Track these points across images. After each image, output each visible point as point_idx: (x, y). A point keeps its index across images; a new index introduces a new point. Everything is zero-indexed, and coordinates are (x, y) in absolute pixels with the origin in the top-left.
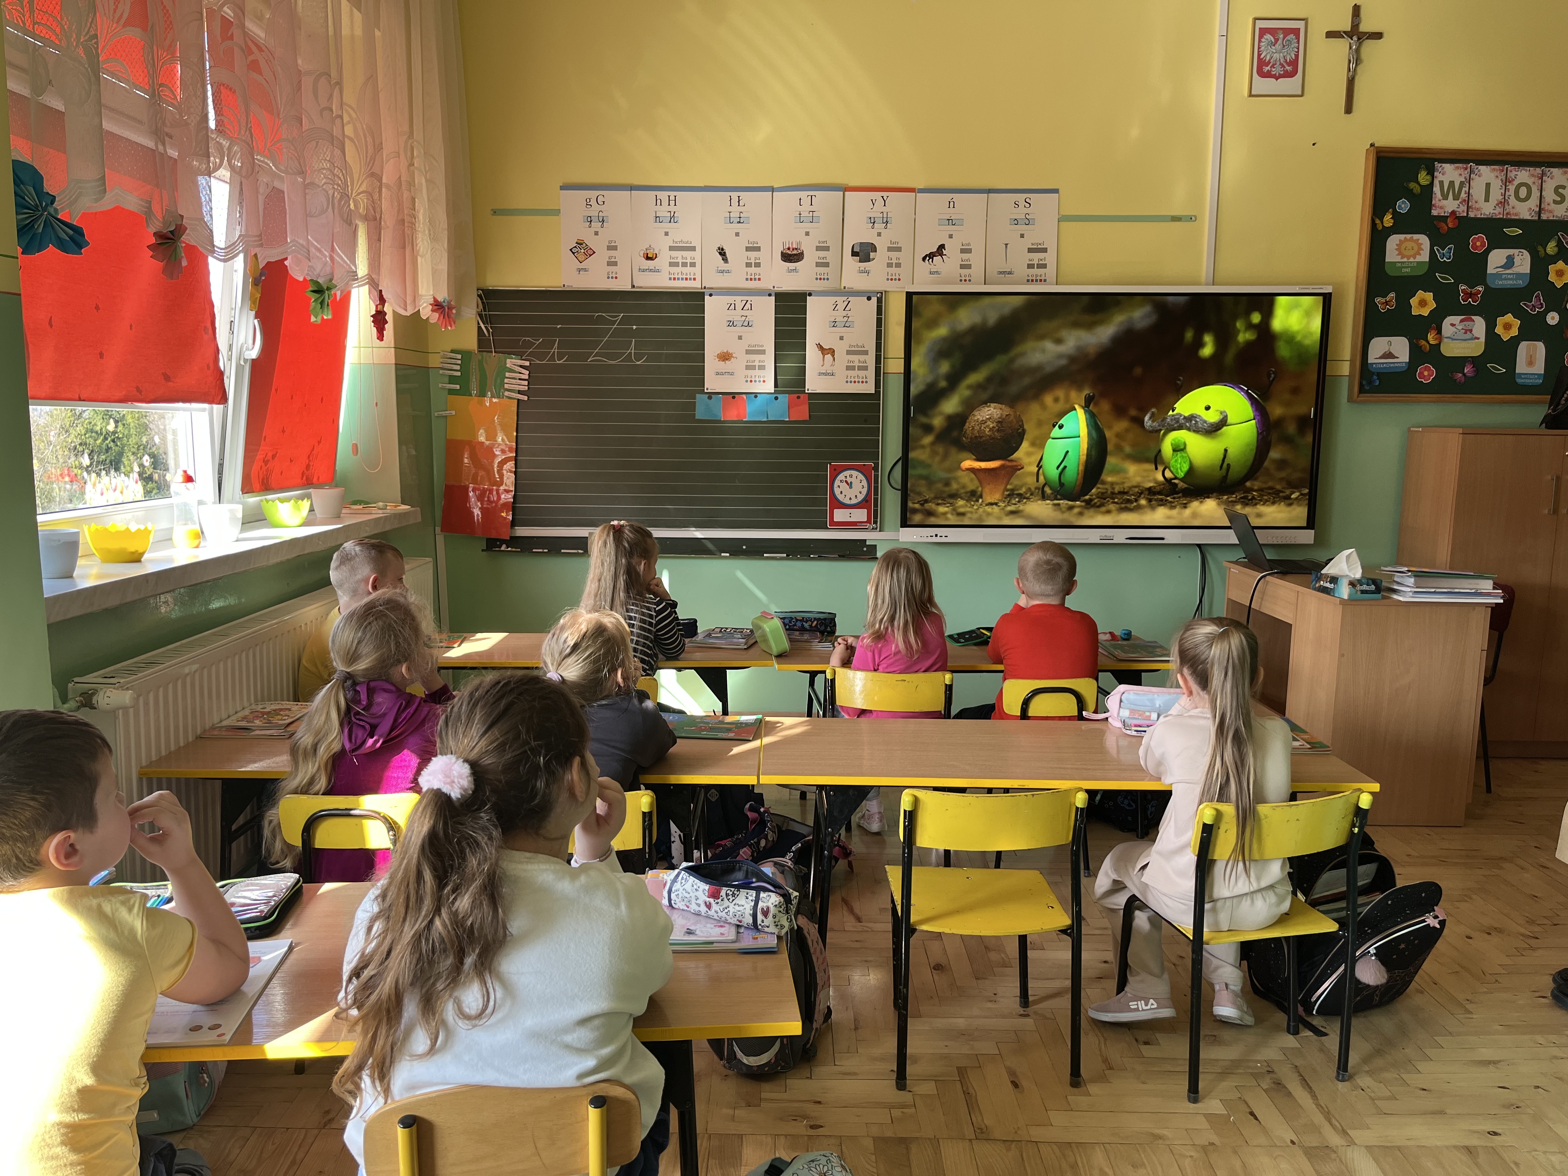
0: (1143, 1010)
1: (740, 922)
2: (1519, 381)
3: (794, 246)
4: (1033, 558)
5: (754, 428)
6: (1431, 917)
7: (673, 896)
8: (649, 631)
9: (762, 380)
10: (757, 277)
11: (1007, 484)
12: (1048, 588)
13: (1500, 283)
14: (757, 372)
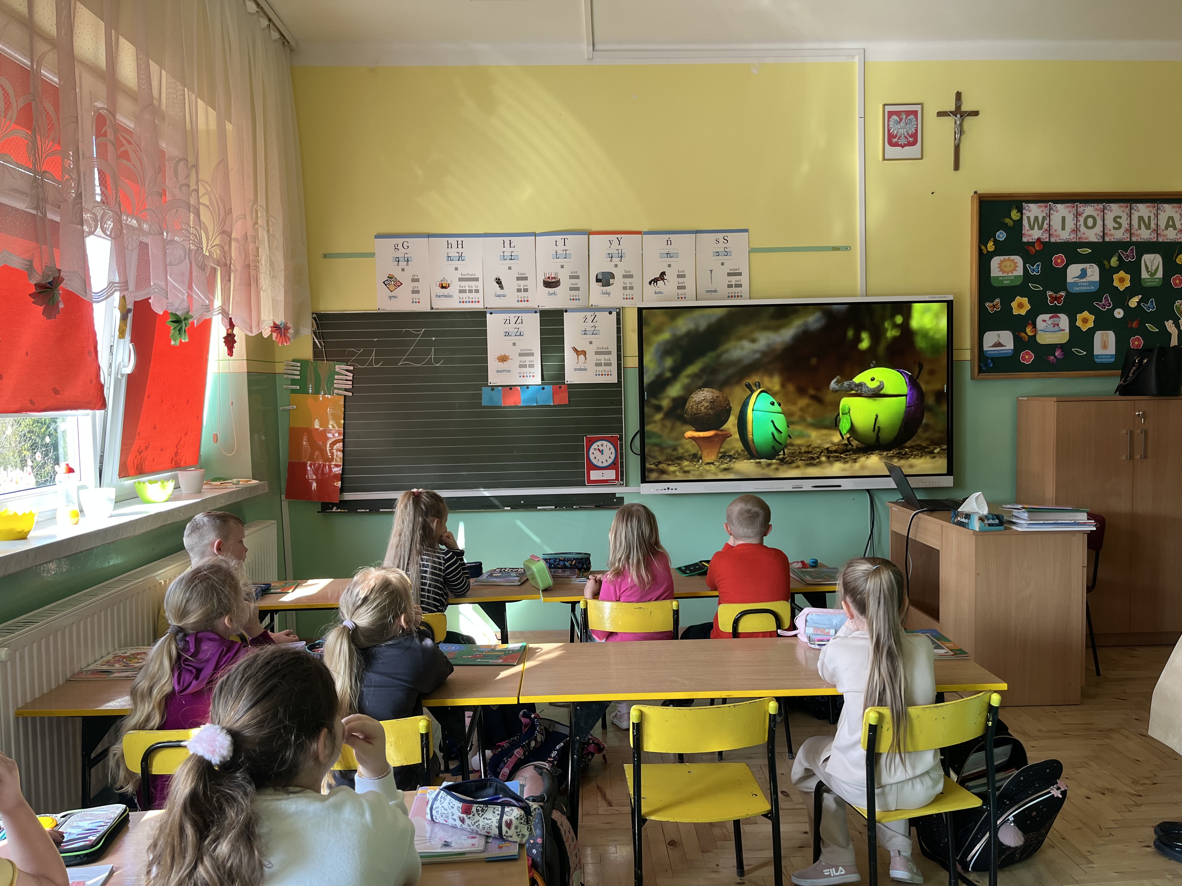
0: (834, 876)
1: (489, 833)
2: (1096, 360)
3: (553, 276)
4: (738, 507)
5: (527, 411)
6: (1055, 789)
7: (434, 812)
8: (439, 576)
9: (532, 375)
10: (526, 299)
11: (720, 447)
12: (749, 531)
13: (1077, 289)
14: (528, 369)
